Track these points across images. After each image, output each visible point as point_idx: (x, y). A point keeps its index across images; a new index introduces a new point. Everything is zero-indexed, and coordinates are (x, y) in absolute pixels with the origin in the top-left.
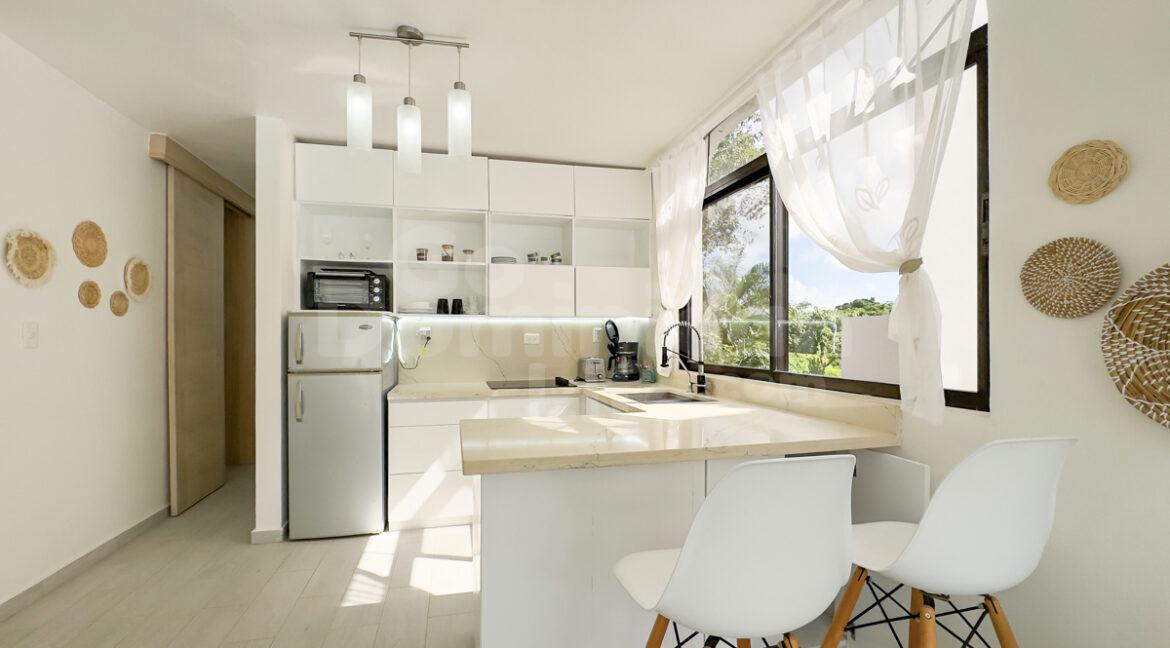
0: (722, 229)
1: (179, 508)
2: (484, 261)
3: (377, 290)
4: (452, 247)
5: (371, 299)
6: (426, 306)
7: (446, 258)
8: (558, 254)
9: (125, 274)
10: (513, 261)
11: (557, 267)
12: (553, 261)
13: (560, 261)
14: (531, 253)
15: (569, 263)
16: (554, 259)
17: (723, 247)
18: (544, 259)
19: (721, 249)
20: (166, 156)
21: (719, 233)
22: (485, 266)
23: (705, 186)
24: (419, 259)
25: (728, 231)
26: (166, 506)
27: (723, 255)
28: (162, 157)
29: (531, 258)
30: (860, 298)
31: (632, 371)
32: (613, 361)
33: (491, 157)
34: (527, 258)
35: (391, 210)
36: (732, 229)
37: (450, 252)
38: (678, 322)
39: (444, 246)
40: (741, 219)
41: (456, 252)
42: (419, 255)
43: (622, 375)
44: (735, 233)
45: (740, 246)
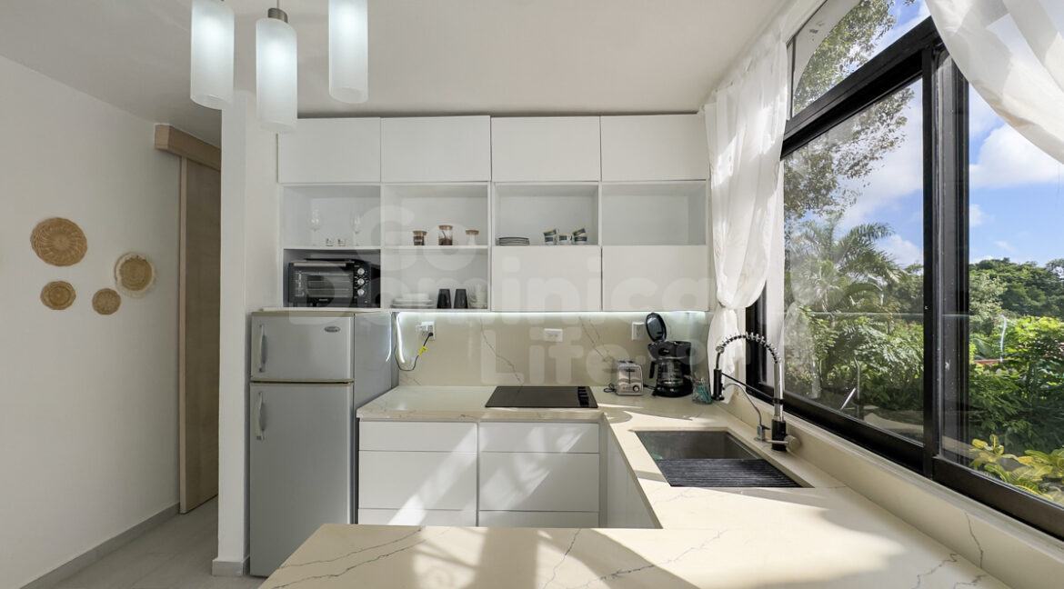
0: (817, 191)
1: (187, 507)
2: (487, 244)
3: (361, 282)
4: (451, 228)
5: (355, 292)
6: (422, 297)
7: (445, 242)
8: (583, 231)
9: (115, 271)
10: (526, 242)
11: (581, 248)
12: (576, 239)
13: (585, 239)
14: (546, 231)
15: (595, 242)
16: (579, 237)
17: (817, 210)
18: (563, 238)
19: (814, 212)
20: (169, 145)
21: (811, 195)
22: (486, 250)
23: (786, 117)
24: (417, 244)
25: (823, 191)
26: (177, 503)
27: (818, 218)
28: (166, 147)
29: (548, 238)
30: (989, 258)
31: (681, 382)
32: (656, 367)
33: (494, 115)
34: (543, 237)
35: (379, 187)
36: (829, 189)
37: (448, 233)
38: (744, 333)
39: (442, 227)
40: (841, 179)
41: (457, 233)
42: (416, 238)
43: (667, 388)
44: (833, 194)
45: (838, 208)
